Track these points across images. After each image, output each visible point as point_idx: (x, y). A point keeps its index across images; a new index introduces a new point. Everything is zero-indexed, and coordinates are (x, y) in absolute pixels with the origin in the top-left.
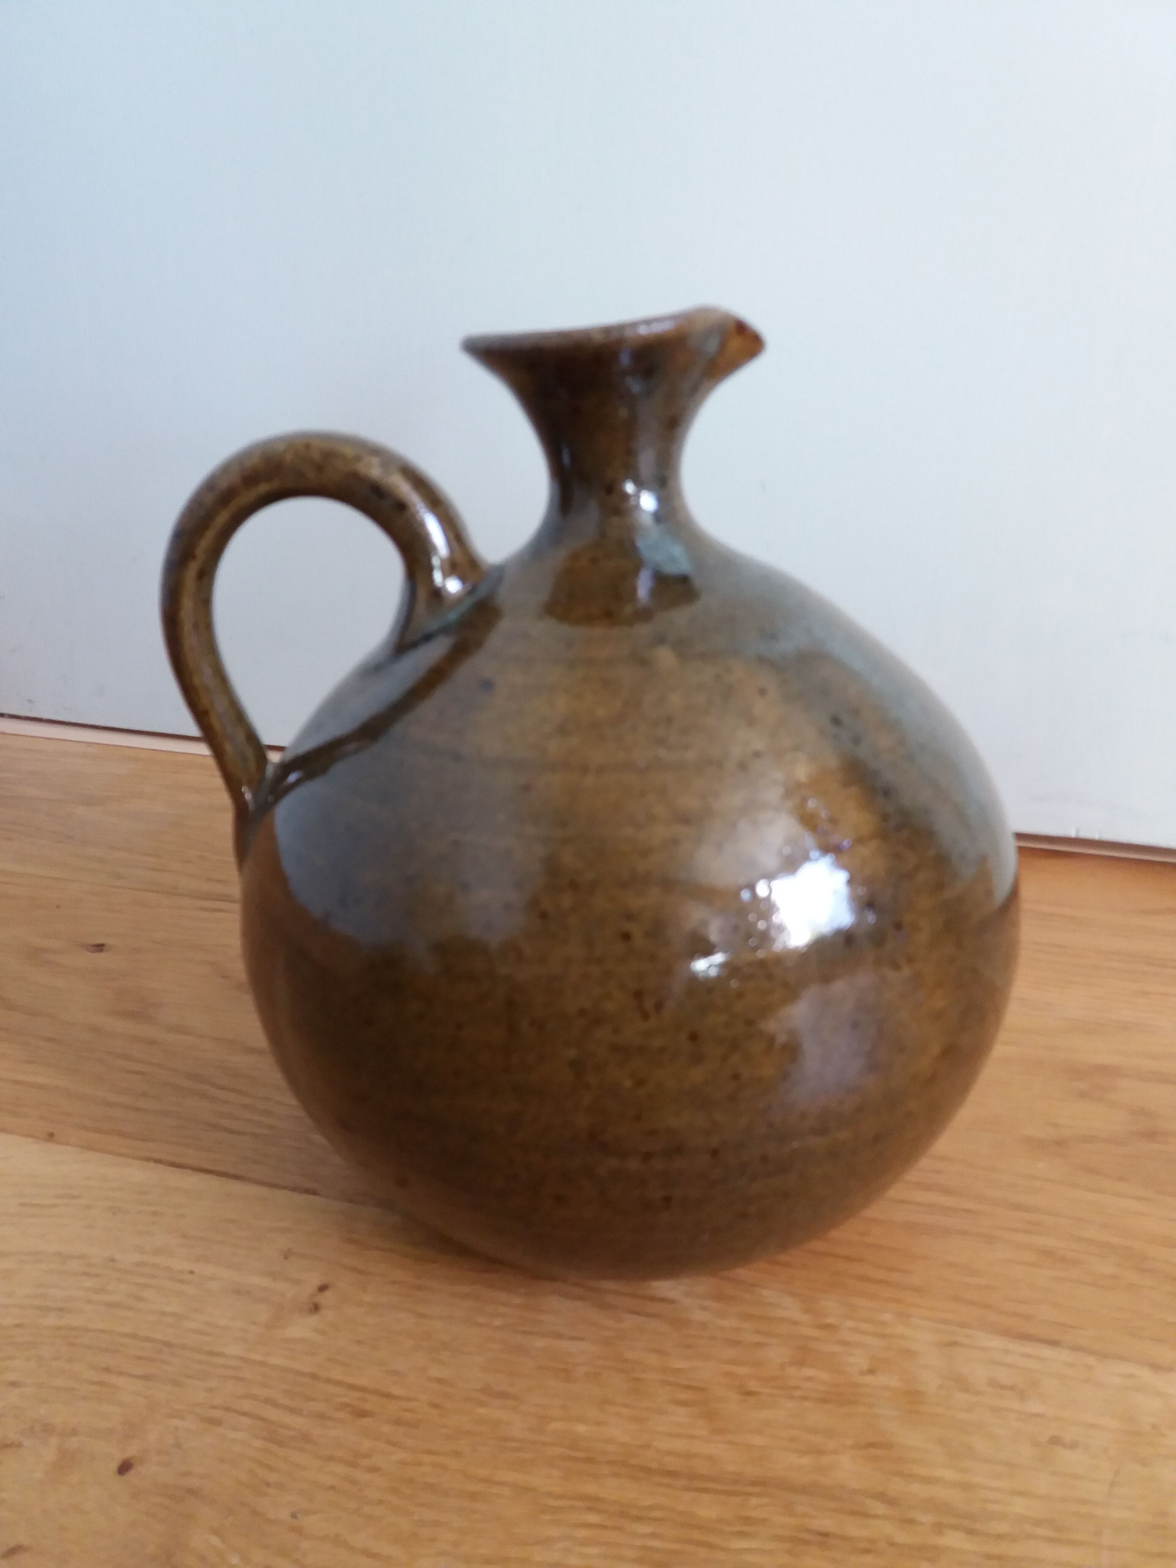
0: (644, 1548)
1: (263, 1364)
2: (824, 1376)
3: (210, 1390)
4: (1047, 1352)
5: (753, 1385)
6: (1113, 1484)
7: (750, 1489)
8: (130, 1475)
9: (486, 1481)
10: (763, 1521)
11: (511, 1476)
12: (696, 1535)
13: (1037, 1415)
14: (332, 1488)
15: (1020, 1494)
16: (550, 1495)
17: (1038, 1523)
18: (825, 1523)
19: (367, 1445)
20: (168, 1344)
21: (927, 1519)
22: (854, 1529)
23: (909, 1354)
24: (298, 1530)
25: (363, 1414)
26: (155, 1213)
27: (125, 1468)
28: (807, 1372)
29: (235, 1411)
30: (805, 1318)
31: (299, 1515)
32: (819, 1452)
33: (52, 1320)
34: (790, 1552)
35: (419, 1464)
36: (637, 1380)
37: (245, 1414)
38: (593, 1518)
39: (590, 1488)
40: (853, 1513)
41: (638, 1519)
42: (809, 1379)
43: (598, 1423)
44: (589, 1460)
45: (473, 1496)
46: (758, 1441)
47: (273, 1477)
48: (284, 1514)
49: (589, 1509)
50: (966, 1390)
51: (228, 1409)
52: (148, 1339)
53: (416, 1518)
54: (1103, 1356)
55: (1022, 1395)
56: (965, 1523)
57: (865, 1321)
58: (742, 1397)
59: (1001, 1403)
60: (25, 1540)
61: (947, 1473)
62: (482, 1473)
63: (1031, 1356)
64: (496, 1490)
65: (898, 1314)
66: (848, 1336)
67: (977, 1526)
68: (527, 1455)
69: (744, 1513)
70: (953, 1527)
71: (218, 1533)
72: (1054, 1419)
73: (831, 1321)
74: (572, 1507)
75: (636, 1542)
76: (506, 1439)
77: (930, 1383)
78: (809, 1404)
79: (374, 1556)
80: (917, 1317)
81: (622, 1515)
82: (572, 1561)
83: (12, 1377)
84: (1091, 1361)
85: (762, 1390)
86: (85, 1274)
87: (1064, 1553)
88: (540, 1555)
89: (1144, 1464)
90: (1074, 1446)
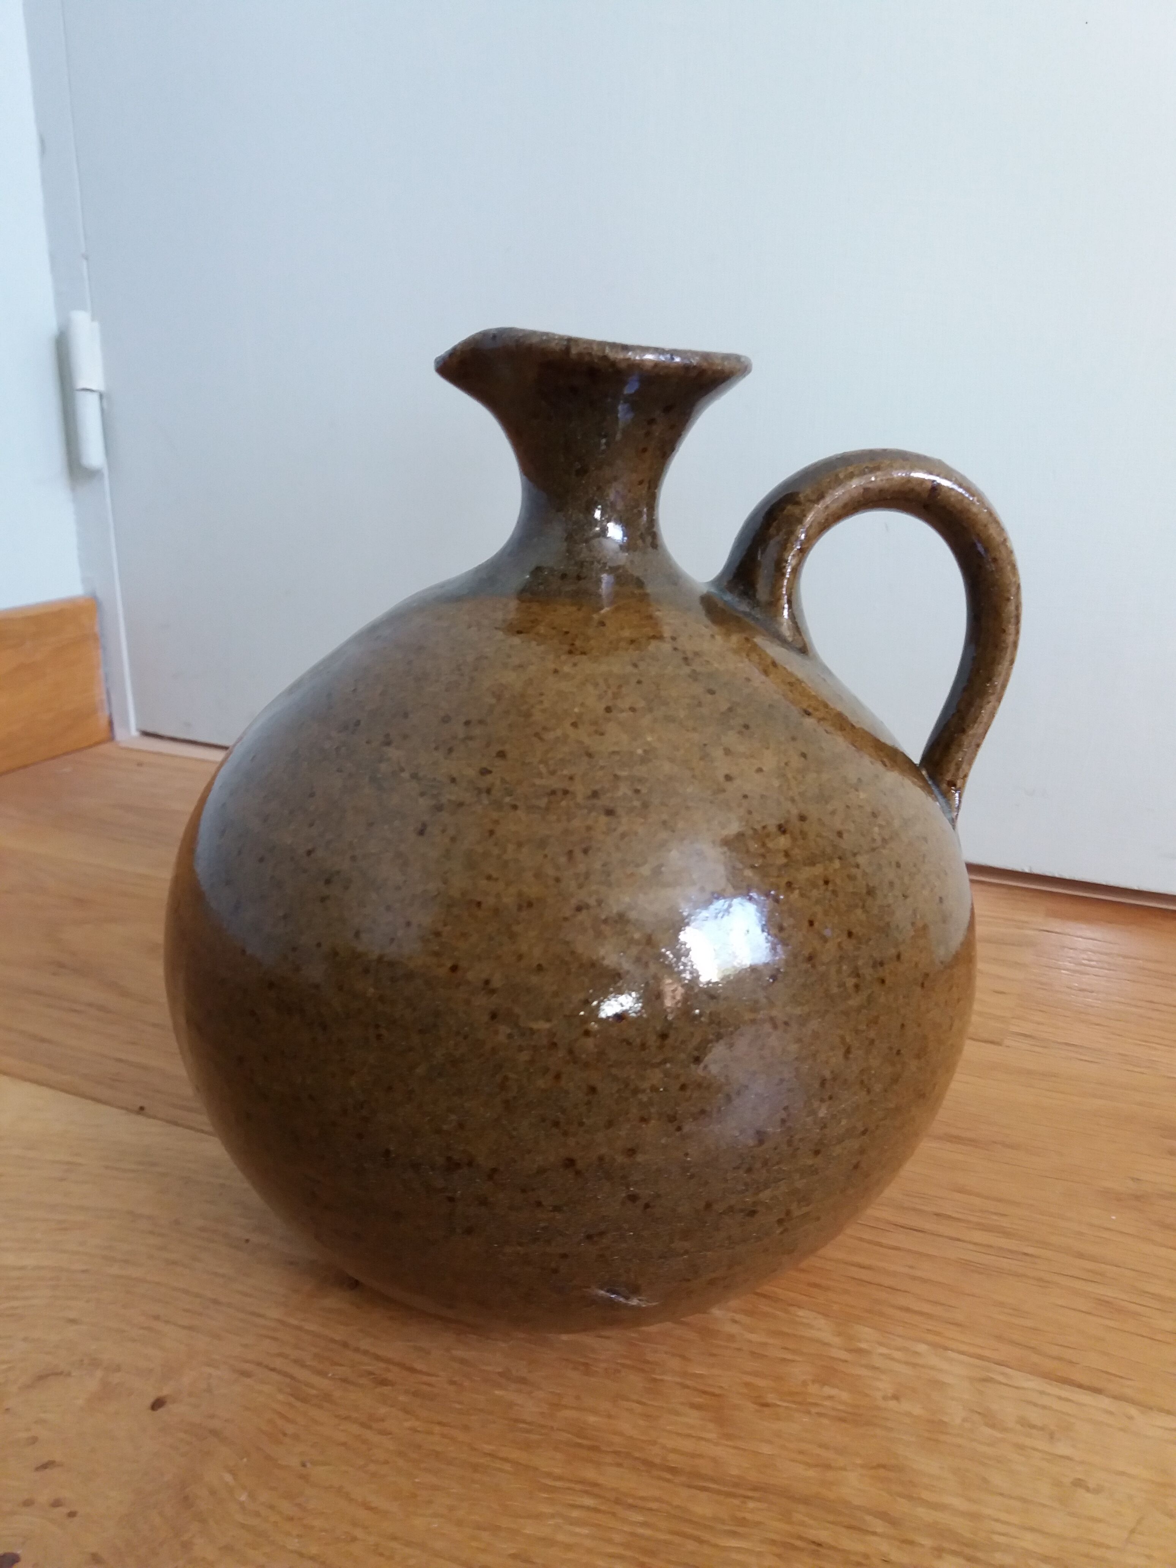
0: (632, 1534)
1: (300, 1329)
2: (845, 1396)
3: (246, 1346)
4: (1085, 1398)
5: (771, 1398)
6: (1133, 1531)
7: (750, 1494)
8: (161, 1412)
9: (491, 1455)
10: (758, 1524)
11: (515, 1454)
12: (689, 1530)
13: (1061, 1457)
14: (344, 1444)
15: (1032, 1530)
16: (549, 1475)
17: (1045, 1559)
18: (823, 1535)
19: (383, 1410)
20: (215, 1302)
21: (928, 1542)
22: (849, 1542)
23: (938, 1384)
24: (304, 1477)
25: (384, 1382)
26: (224, 1186)
27: (158, 1404)
28: (828, 1391)
29: (266, 1367)
30: (836, 1340)
31: (308, 1465)
32: (828, 1467)
33: (115, 1270)
34: (779, 1556)
35: (430, 1433)
36: (655, 1380)
37: (273, 1370)
38: (589, 1502)
39: (590, 1474)
40: (852, 1528)
41: (633, 1507)
42: (830, 1398)
43: (609, 1416)
44: (594, 1449)
45: (475, 1468)
46: (766, 1449)
47: (290, 1429)
48: (294, 1462)
49: (586, 1492)
50: (993, 1426)
51: (259, 1364)
52: (198, 1295)
53: (417, 1480)
54: (1145, 1407)
55: (1052, 1436)
56: (968, 1551)
57: (898, 1349)
58: (757, 1407)
59: (1028, 1442)
60: (57, 1457)
61: (956, 1502)
62: (488, 1448)
63: (1067, 1400)
64: (498, 1464)
65: (935, 1346)
66: (878, 1362)
67: (979, 1555)
68: (534, 1437)
69: (740, 1515)
70: (954, 1553)
71: (232, 1472)
72: (1082, 1463)
73: (863, 1345)
74: (569, 1489)
75: (627, 1528)
76: (516, 1421)
77: (956, 1414)
78: (825, 1421)
79: (369, 1508)
80: (952, 1350)
81: (617, 1502)
82: (561, 1537)
83: (72, 1315)
84: (1133, 1411)
85: (779, 1403)
86: (151, 1233)
88: (530, 1528)
89: (1171, 1516)
90: (1097, 1490)
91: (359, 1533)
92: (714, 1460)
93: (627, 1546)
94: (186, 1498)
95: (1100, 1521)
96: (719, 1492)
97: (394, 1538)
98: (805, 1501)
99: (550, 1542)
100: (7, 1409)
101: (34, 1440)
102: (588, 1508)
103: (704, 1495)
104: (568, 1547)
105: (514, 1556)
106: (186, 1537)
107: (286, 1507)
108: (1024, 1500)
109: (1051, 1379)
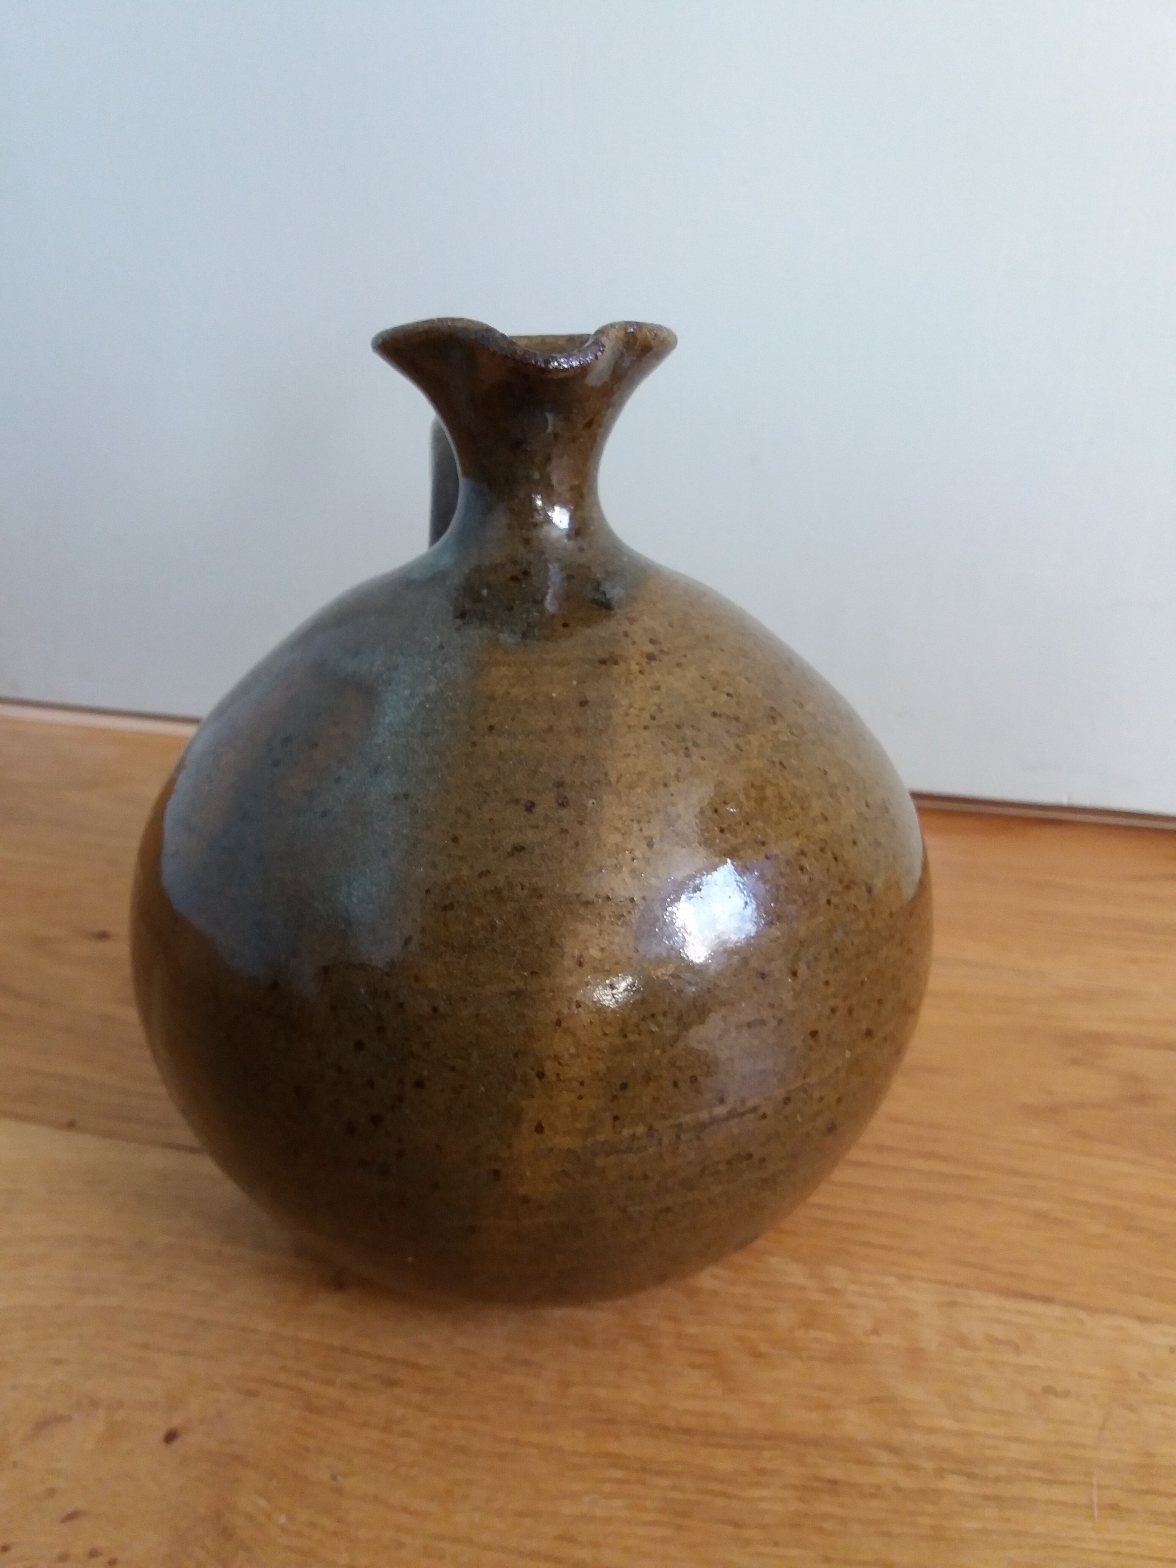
0: (664, 1499)
1: (296, 1339)
2: (830, 1337)
3: (246, 1364)
4: (1039, 1308)
5: (763, 1348)
6: (1102, 1429)
7: (763, 1443)
8: (176, 1444)
9: (513, 1442)
10: (776, 1472)
11: (538, 1438)
12: (715, 1486)
13: (1032, 1367)
14: (369, 1451)
15: (1016, 1440)
16: (573, 1453)
17: (1033, 1466)
18: (835, 1472)
19: (399, 1412)
20: (203, 1322)
21: (929, 1465)
22: (861, 1476)
23: (911, 1314)
24: (338, 1491)
25: (392, 1383)
27: (171, 1437)
28: (813, 1334)
29: (271, 1383)
30: (811, 1283)
31: (339, 1478)
32: (827, 1407)
33: (89, 1301)
34: (802, 1500)
35: (449, 1428)
36: (652, 1345)
37: (279, 1385)
38: (618, 1474)
39: (612, 1446)
40: (858, 1462)
41: (659, 1473)
42: (817, 1341)
43: (618, 1387)
44: (611, 1421)
45: (502, 1457)
46: (769, 1399)
47: (312, 1443)
48: (324, 1477)
50: (965, 1346)
51: (264, 1381)
52: (183, 1318)
53: (449, 1477)
54: (1091, 1310)
55: (1017, 1349)
56: (965, 1468)
57: (870, 1285)
58: (752, 1359)
59: (998, 1357)
60: (81, 1505)
61: (948, 1423)
62: (509, 1435)
63: (1025, 1313)
64: (522, 1450)
65: (899, 1276)
66: (853, 1300)
67: (977, 1470)
68: (551, 1418)
69: (758, 1465)
70: (954, 1472)
71: (264, 1495)
72: (1048, 1370)
73: (837, 1285)
74: (594, 1464)
75: (658, 1494)
76: (531, 1404)
77: (931, 1340)
78: (816, 1364)
79: (410, 1512)
80: (916, 1279)
81: (643, 1470)
82: (599, 1512)
83: (57, 1355)
84: (1082, 1315)
85: (771, 1352)
86: (116, 1257)
87: (1058, 1493)
88: (568, 1508)
89: (1131, 1408)
90: (1066, 1394)
91: (405, 1538)
92: (725, 1416)
93: (661, 1511)
94: (225, 1529)
95: (1072, 1423)
96: (734, 1447)
97: (441, 1537)
98: (814, 1443)
99: (588, 1519)
100: (15, 1464)
101: (51, 1492)
102: (618, 1481)
103: (721, 1452)
104: (608, 1521)
105: (560, 1537)
107: (327, 1522)
108: (1005, 1413)
109: (1007, 1295)
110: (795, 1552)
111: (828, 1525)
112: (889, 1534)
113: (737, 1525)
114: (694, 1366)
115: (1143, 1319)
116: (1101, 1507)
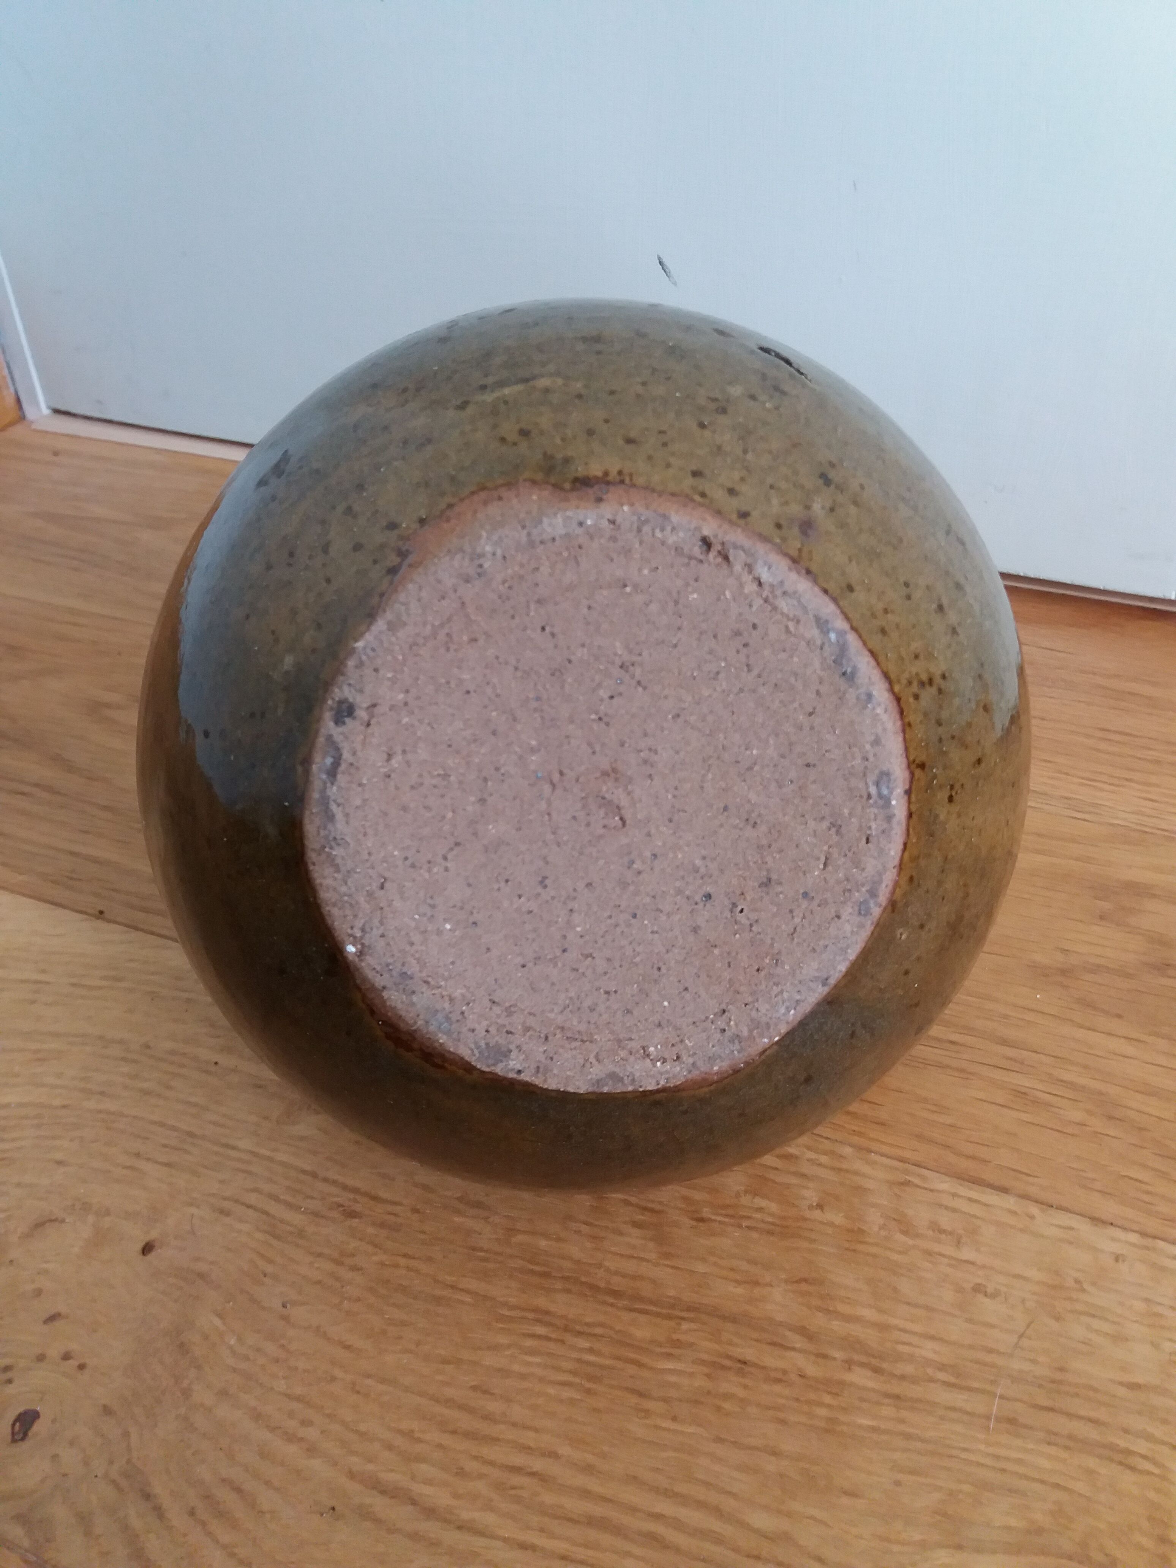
0: (579, 1361)
1: (270, 1159)
2: (773, 1207)
3: (222, 1182)
4: (992, 1198)
5: (706, 1212)
6: (1021, 1336)
7: (684, 1314)
8: (151, 1257)
9: (453, 1287)
10: (691, 1345)
11: (473, 1284)
12: (629, 1354)
13: (967, 1262)
14: (319, 1282)
15: (932, 1338)
16: (505, 1305)
17: (942, 1367)
18: (748, 1352)
19: (354, 1244)
20: (191, 1134)
21: (839, 1355)
22: (771, 1360)
23: (860, 1190)
24: (285, 1318)
25: (352, 1214)
26: (188, 1000)
27: (147, 1249)
28: (759, 1202)
29: (243, 1204)
31: (288, 1306)
32: (755, 1283)
33: (91, 1104)
34: (708, 1376)
35: (397, 1266)
37: (249, 1207)
38: (540, 1330)
39: (541, 1302)
40: (773, 1344)
41: (580, 1334)
42: (760, 1210)
43: (559, 1240)
44: (546, 1275)
45: (439, 1300)
46: (701, 1268)
47: (270, 1269)
48: (276, 1303)
49: (538, 1321)
50: (906, 1233)
51: (237, 1201)
52: (174, 1128)
53: (387, 1316)
54: (1047, 1206)
55: (958, 1243)
56: (874, 1361)
57: (825, 1153)
58: (694, 1223)
59: (936, 1248)
60: (62, 1309)
61: (868, 1313)
62: (449, 1279)
63: (977, 1201)
64: (459, 1296)
65: (859, 1148)
66: (805, 1168)
67: (885, 1365)
68: (491, 1266)
69: (675, 1337)
70: (862, 1365)
71: (220, 1316)
72: (983, 1267)
74: (523, 1318)
75: (575, 1355)
76: (474, 1249)
77: (874, 1220)
78: (755, 1235)
79: (347, 1347)
80: (876, 1153)
81: (566, 1329)
82: (516, 1367)
83: (59, 1156)
84: (1034, 1210)
85: (713, 1217)
86: (124, 1059)
87: (959, 1399)
88: (489, 1360)
89: (1058, 1318)
90: (994, 1296)
91: (338, 1373)
92: (653, 1281)
93: (574, 1373)
94: (182, 1345)
95: (993, 1326)
96: (658, 1315)
97: (369, 1376)
98: (733, 1319)
99: (505, 1373)
100: (11, 1261)
101: (38, 1293)
102: (540, 1337)
103: (643, 1318)
104: (523, 1377)
105: (474, 1388)
106: (185, 1384)
107: (271, 1349)
108: (928, 1308)
109: (963, 1179)
110: (691, 1429)
111: (727, 1406)
112: (783, 1422)
113: (641, 1395)
114: (636, 1225)
115: (1096, 1220)
116: (998, 1420)
